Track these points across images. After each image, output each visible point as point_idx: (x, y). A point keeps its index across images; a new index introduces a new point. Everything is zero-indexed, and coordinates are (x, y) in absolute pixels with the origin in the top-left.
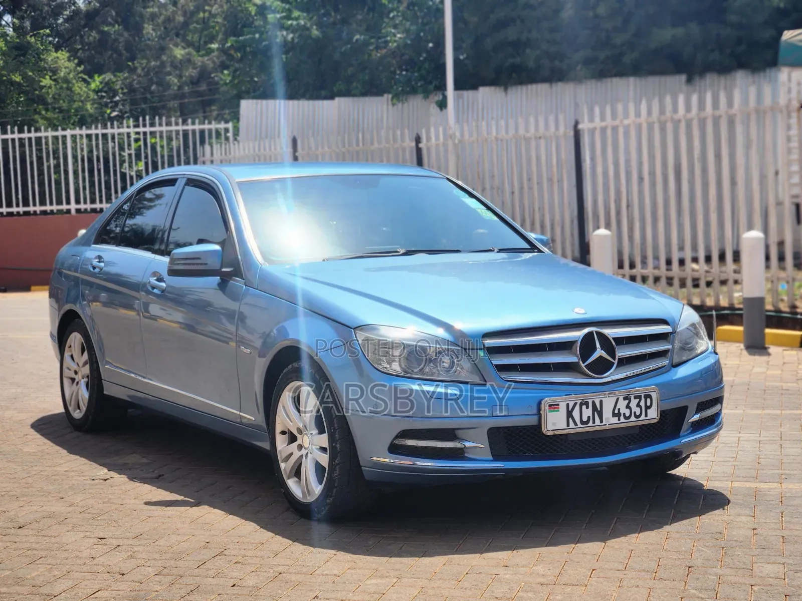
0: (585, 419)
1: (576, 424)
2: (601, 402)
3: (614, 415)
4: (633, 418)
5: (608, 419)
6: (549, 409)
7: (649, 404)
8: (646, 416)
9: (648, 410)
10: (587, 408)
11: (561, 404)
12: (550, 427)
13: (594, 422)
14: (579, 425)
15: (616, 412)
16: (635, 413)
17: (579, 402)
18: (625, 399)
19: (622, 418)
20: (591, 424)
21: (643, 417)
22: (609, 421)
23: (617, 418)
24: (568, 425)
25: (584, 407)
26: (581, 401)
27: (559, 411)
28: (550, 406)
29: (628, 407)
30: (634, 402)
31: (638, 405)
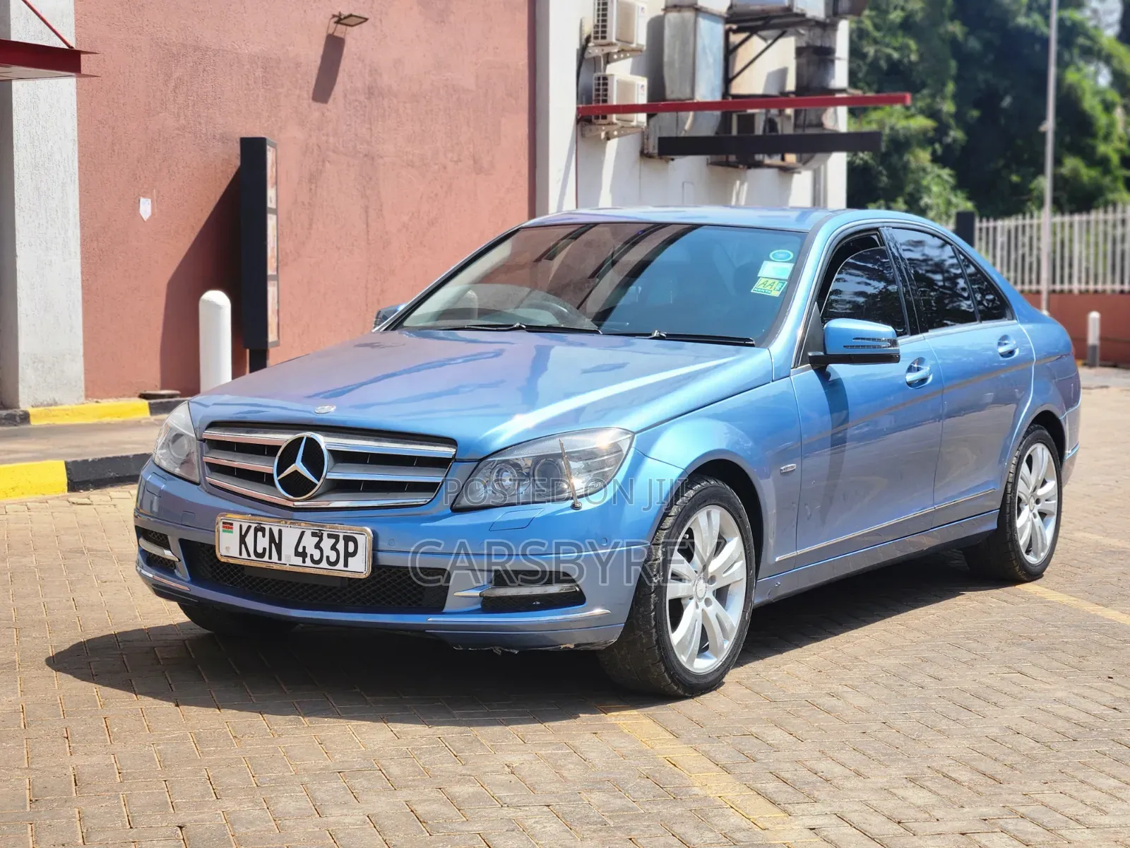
0: (260, 550)
1: (249, 555)
2: (280, 531)
3: (297, 554)
4: (324, 564)
5: (288, 557)
6: (223, 527)
7: (351, 549)
8: (346, 565)
9: (350, 559)
10: (264, 536)
11: (234, 523)
12: (223, 552)
13: (270, 557)
14: (253, 557)
15: (300, 550)
16: (328, 557)
17: (254, 526)
18: (314, 534)
19: (308, 560)
20: (266, 558)
21: (340, 565)
22: (289, 560)
23: (301, 559)
24: (241, 554)
25: (260, 534)
26: (256, 525)
27: (232, 532)
28: (224, 523)
29: (318, 546)
30: (327, 543)
31: (334, 548)
